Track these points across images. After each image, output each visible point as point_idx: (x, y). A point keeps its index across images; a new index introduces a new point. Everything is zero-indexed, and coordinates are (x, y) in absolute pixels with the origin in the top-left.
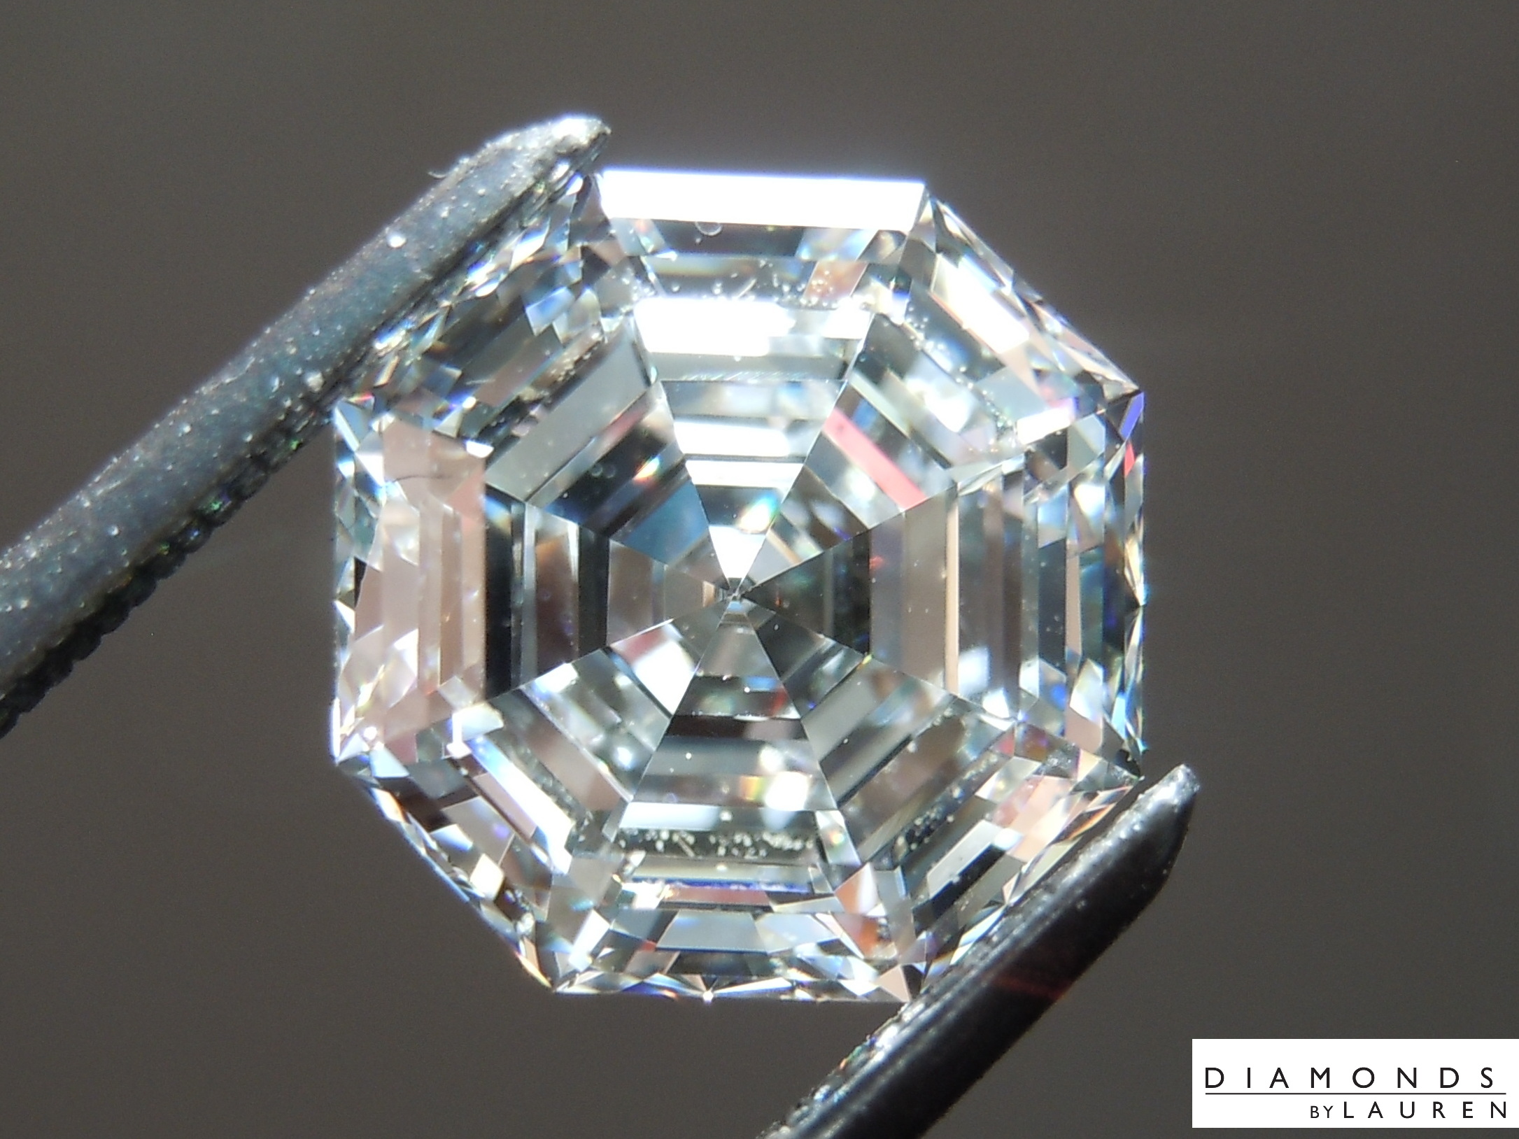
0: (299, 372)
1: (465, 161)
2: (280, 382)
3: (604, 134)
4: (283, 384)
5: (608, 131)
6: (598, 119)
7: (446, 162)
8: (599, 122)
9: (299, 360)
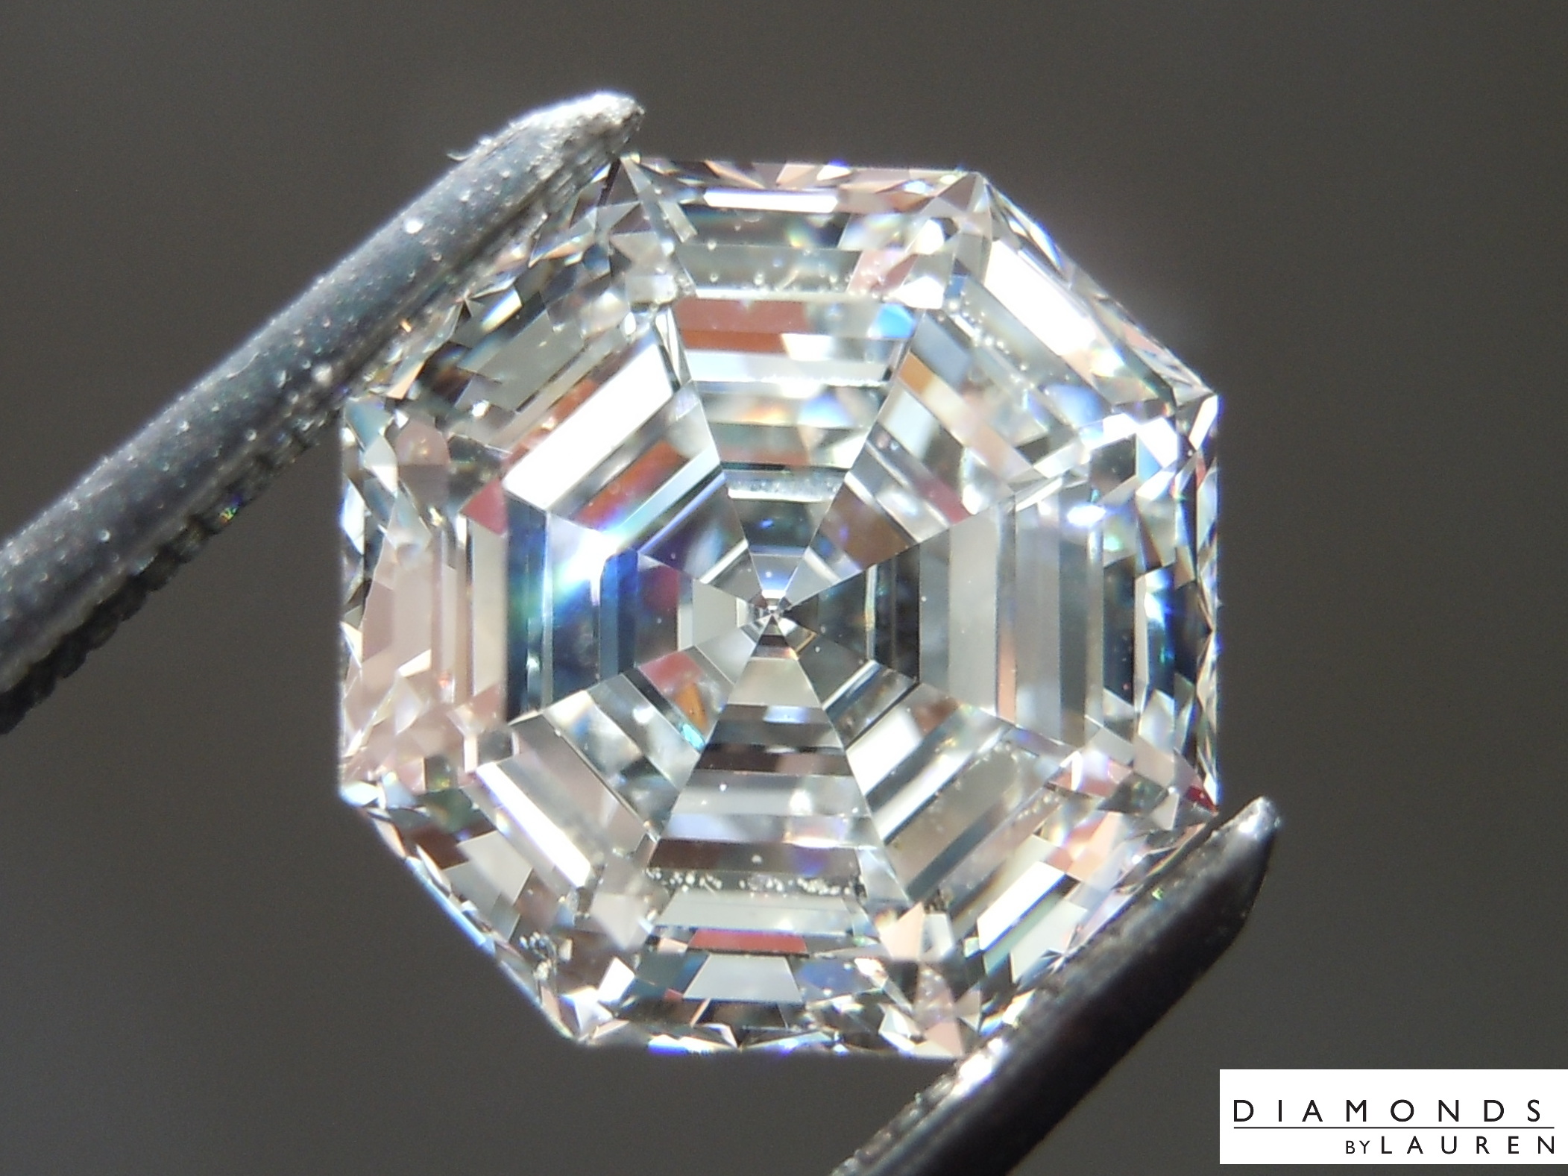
0: (307, 366)
1: (487, 142)
2: (287, 377)
3: (637, 114)
4: (290, 379)
5: (642, 112)
6: (631, 99)
7: (467, 143)
8: (632, 102)
9: (307, 353)
